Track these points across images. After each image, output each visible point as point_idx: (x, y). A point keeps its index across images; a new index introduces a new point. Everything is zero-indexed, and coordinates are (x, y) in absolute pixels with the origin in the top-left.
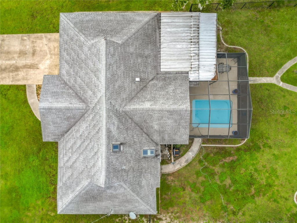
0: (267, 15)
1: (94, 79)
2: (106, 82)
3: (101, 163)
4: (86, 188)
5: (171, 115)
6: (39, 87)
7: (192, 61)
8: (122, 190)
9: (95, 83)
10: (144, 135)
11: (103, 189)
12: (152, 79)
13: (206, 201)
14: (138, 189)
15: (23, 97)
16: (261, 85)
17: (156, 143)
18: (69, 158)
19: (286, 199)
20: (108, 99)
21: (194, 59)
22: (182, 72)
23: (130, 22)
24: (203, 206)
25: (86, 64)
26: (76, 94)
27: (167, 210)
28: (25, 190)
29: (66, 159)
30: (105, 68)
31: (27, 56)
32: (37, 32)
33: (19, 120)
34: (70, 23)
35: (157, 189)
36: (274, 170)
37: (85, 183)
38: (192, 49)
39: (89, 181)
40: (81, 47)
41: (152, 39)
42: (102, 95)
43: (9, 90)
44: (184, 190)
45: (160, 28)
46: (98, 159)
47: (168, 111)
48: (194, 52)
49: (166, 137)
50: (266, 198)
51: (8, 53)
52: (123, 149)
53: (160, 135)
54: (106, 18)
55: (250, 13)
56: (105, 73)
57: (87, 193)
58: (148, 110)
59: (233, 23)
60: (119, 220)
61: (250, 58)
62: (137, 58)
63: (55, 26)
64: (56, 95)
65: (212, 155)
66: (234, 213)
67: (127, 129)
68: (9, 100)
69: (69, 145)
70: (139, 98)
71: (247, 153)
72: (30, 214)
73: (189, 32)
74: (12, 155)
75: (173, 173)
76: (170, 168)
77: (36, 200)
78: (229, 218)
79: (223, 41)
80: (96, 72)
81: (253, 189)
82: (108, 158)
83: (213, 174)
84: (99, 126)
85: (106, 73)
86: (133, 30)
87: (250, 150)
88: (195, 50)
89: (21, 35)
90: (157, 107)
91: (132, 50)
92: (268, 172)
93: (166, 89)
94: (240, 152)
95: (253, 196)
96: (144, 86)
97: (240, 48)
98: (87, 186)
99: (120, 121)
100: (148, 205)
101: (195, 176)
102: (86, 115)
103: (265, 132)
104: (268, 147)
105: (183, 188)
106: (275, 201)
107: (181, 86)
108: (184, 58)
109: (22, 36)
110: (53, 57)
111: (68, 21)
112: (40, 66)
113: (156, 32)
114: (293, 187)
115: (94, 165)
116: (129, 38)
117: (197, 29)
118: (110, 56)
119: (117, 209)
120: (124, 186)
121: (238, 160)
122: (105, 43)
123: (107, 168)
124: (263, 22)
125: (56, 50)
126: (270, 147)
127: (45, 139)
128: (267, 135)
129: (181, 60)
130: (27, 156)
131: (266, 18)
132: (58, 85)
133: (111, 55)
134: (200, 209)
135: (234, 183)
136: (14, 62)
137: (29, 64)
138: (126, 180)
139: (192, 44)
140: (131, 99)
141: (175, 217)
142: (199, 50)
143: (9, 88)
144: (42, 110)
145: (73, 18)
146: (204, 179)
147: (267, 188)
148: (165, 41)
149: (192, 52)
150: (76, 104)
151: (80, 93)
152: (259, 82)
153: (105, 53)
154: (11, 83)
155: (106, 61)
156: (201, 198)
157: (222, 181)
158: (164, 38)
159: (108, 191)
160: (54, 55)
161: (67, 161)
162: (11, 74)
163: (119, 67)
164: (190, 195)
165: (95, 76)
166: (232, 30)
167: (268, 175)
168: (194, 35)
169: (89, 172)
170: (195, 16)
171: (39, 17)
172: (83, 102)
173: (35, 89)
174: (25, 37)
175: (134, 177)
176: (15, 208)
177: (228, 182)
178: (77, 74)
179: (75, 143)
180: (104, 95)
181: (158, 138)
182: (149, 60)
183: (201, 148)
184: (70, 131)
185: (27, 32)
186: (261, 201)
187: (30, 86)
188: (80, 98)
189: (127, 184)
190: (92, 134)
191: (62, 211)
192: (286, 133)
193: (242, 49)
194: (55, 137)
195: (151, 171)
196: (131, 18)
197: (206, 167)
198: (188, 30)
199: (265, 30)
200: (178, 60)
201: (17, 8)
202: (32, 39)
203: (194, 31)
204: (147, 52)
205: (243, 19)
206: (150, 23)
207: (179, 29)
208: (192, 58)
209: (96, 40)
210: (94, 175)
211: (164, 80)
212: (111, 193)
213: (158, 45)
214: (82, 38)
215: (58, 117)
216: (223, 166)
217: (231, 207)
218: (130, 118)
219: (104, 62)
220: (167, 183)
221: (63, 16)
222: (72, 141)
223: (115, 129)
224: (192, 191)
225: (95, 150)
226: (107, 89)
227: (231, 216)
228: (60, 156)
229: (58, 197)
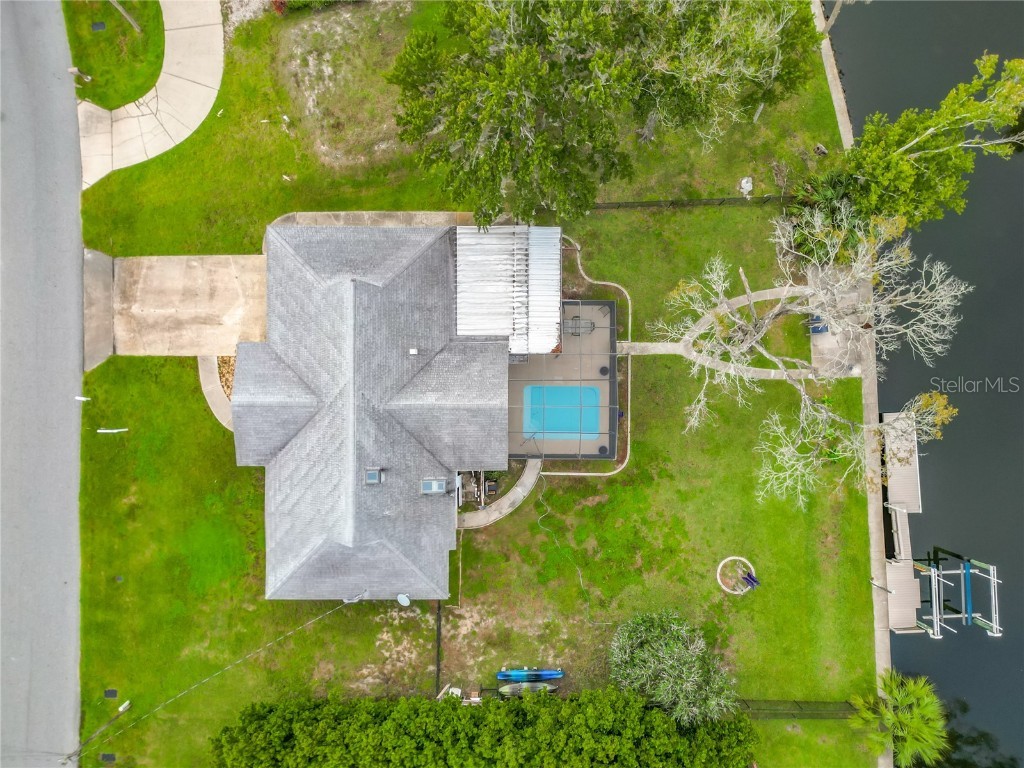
0: (668, 221)
1: (333, 352)
2: (354, 358)
3: (346, 504)
4: (319, 549)
5: (474, 416)
6: (224, 362)
7: (516, 316)
8: (385, 554)
9: (334, 359)
10: (426, 454)
11: (351, 552)
12: (442, 351)
13: (548, 580)
14: (415, 552)
15: (192, 380)
16: (655, 358)
17: (447, 468)
18: (287, 496)
19: (702, 577)
20: (358, 389)
21: (519, 314)
22: (496, 336)
23: (398, 244)
24: (543, 589)
25: (317, 325)
26: (300, 378)
27: (473, 598)
28: (199, 560)
29: (279, 498)
30: (352, 333)
31: (198, 298)
32: (218, 252)
33: (184, 424)
34: (287, 247)
35: (452, 553)
36: (679, 522)
37: (317, 541)
38: (515, 294)
39: (324, 536)
40: (308, 291)
41: (440, 277)
42: (349, 382)
43: (163, 366)
44: (508, 560)
45: (456, 256)
46: (339, 497)
47: (469, 410)
48: (519, 299)
49: (467, 458)
50: (663, 575)
51: (161, 292)
52: (386, 480)
53: (454, 454)
54: (355, 237)
55: (636, 217)
56: (352, 342)
57: (322, 559)
58: (431, 409)
59: (602, 238)
60: (382, 619)
61: (633, 306)
62: (412, 312)
63: (254, 241)
64: (262, 380)
65: (561, 492)
66: (602, 604)
67: (393, 444)
68: (164, 385)
69: (286, 473)
70: (417, 386)
71: (628, 488)
72: (206, 608)
73: (509, 262)
74: (171, 494)
75: (486, 528)
76: (480, 519)
77: (221, 580)
78: (592, 614)
79: (582, 272)
80: (336, 339)
81: (638, 558)
82: (357, 495)
83: (562, 530)
84: (342, 438)
85: (355, 341)
86: (404, 261)
87: (633, 482)
88: (521, 296)
89: (185, 258)
90: (449, 402)
91: (402, 297)
92: (667, 525)
93: (466, 369)
94: (614, 488)
95: (639, 571)
96: (425, 364)
97: (616, 285)
98: (322, 546)
99: (380, 427)
100: (432, 581)
101: (528, 533)
102: (317, 417)
103: (661, 448)
104: (668, 476)
105: (505, 555)
106: (681, 580)
107: (494, 364)
108: (500, 310)
109: (188, 261)
110: (251, 301)
111: (284, 243)
112: (225, 319)
113: (447, 262)
114: (715, 554)
115: (333, 509)
116: (398, 276)
117: (525, 258)
118: (361, 311)
119: (375, 589)
120: (390, 546)
121: (610, 501)
122: (352, 288)
123: (357, 513)
124: (660, 234)
125: (257, 288)
126: (671, 477)
127: (241, 462)
128: (665, 454)
129: (494, 314)
130: (199, 494)
131: (666, 226)
132: (264, 363)
133: (364, 309)
134: (537, 595)
135: (602, 547)
136: (173, 310)
137: (203, 315)
138: (392, 536)
139: (515, 284)
140: (401, 388)
141: (489, 612)
142: (527, 297)
143: (162, 362)
144: (237, 409)
145: (292, 237)
146: (546, 539)
147: (666, 554)
148: (464, 280)
149: (515, 300)
150: (302, 398)
151: (308, 377)
152: (652, 352)
153: (352, 304)
154: (166, 353)
155: (355, 319)
156: (539, 574)
157: (580, 542)
158: (464, 273)
159: (361, 556)
160: (253, 297)
161: (283, 502)
162: (167, 334)
163: (379, 330)
164: (519, 568)
165: (335, 345)
166: (600, 250)
167: (667, 530)
168: (519, 267)
169: (324, 520)
170: (520, 234)
171: (220, 223)
172: (313, 393)
173: (217, 366)
174: (195, 261)
175: (406, 531)
176: (178, 597)
177: (591, 543)
178: (300, 342)
179: (297, 468)
180: (352, 381)
181: (452, 460)
182: (435, 316)
183: (540, 479)
184: (287, 447)
185: (199, 252)
186: (654, 580)
187: (205, 359)
188: (308, 387)
189: (395, 543)
190: (329, 451)
191: (274, 593)
192: (703, 451)
193: (620, 287)
194: (260, 458)
195: (438, 521)
196: (399, 237)
197: (548, 517)
198: (507, 259)
199: (664, 250)
200: (489, 314)
201: (176, 203)
202: (207, 267)
203: (518, 260)
204: (430, 301)
205: (622, 228)
206: (437, 246)
207: (492, 258)
208: (516, 311)
209: (336, 279)
210: (334, 526)
211: (464, 351)
212: (366, 559)
213: (452, 287)
214: (310, 275)
215: (266, 422)
216: (581, 514)
217: (597, 592)
218: (399, 423)
219: (351, 322)
220: (474, 547)
221: (274, 233)
222: (292, 465)
223: (371, 443)
224: (523, 561)
225: (335, 482)
226: (357, 370)
227: (597, 610)
228: (269, 493)
229: (268, 568)
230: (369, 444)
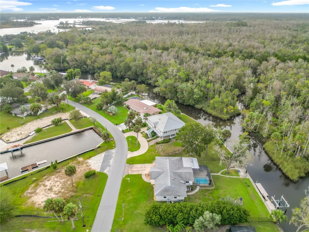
3: (169, 182)
5: (188, 173)
10: (181, 178)
12: (181, 168)
15: (141, 176)
16: (215, 175)
17: (184, 180)
22: (189, 167)
25: (163, 164)
31: (142, 168)
33: (139, 181)
34: (159, 158)
39: (165, 185)
51: (137, 168)
52: (175, 180)
57: (165, 189)
58: (181, 172)
62: (177, 163)
65: (204, 191)
68: (136, 177)
69: (158, 180)
71: (215, 190)
75: (191, 195)
83: (205, 195)
84: (168, 174)
88: (192, 164)
90: (184, 171)
100: (184, 193)
101: (199, 196)
102: (164, 173)
103: (220, 185)
109: (141, 164)
112: (147, 170)
113: (181, 160)
119: (174, 195)
120: (176, 187)
121: (213, 192)
124: (211, 163)
126: (222, 189)
140: (176, 170)
150: (161, 171)
157: (209, 197)
161: (158, 183)
163: (172, 164)
165: (166, 165)
171: (146, 161)
173: (145, 175)
178: (161, 166)
180: (169, 168)
182: (180, 164)
183: (200, 189)
184: (158, 177)
190: (166, 176)
191: (156, 195)
192: (226, 186)
197: (202, 194)
202: (144, 165)
203: (191, 160)
205: (206, 162)
207: (187, 160)
212: (172, 189)
216: (208, 193)
218: (176, 174)
219: (168, 163)
225: (167, 179)
230: (172, 175)
